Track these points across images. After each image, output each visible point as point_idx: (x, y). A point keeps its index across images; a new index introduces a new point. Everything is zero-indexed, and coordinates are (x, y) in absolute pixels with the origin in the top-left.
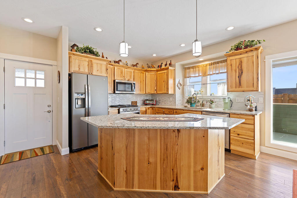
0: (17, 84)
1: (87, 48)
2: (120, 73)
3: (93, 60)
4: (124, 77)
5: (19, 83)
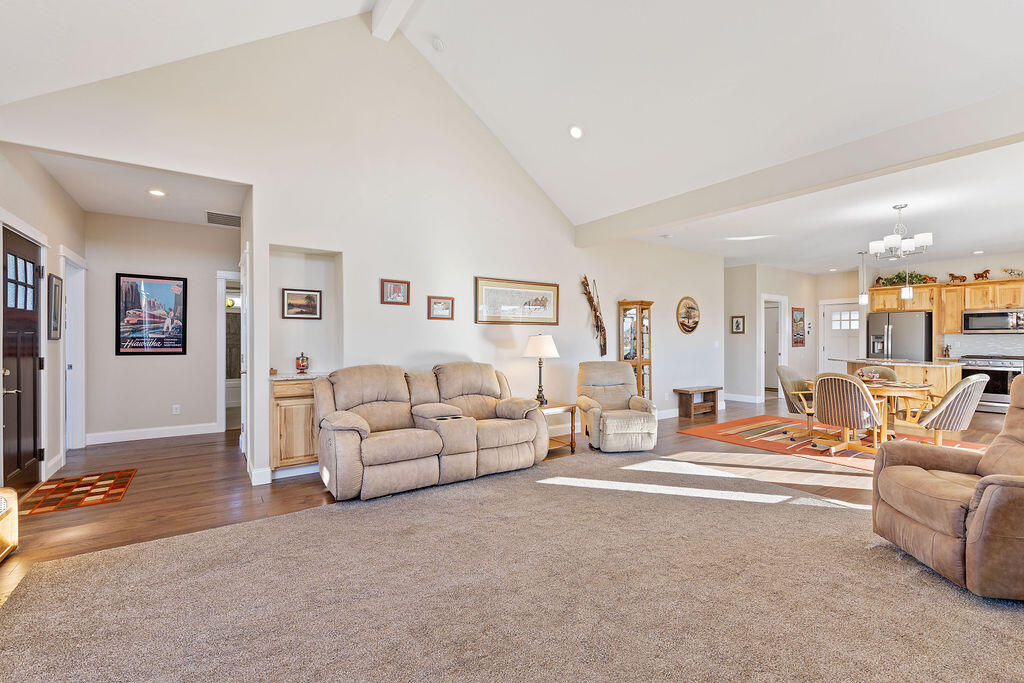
0: (834, 328)
5: (836, 326)
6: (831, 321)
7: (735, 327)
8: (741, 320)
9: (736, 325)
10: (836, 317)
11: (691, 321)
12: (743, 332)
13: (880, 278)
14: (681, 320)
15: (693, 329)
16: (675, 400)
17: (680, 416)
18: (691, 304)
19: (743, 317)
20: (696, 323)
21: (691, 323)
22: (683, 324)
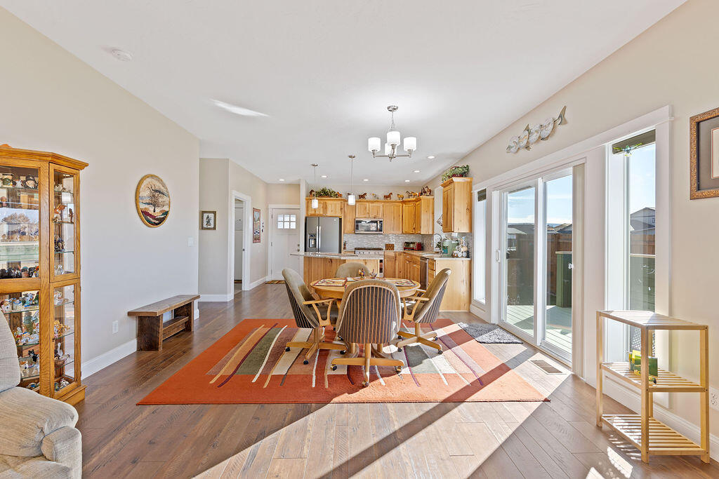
1: (323, 191)
2: (363, 209)
3: (327, 202)
4: (368, 213)
5: (280, 226)
6: (277, 222)
7: (205, 223)
8: (211, 216)
9: (207, 221)
10: (280, 219)
11: (158, 210)
12: (214, 228)
13: (312, 191)
14: (142, 206)
15: (161, 221)
16: (133, 324)
17: (140, 349)
18: (158, 186)
19: (214, 213)
20: (166, 213)
21: (158, 213)
22: (145, 213)
